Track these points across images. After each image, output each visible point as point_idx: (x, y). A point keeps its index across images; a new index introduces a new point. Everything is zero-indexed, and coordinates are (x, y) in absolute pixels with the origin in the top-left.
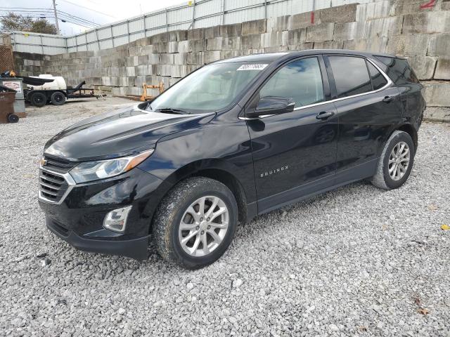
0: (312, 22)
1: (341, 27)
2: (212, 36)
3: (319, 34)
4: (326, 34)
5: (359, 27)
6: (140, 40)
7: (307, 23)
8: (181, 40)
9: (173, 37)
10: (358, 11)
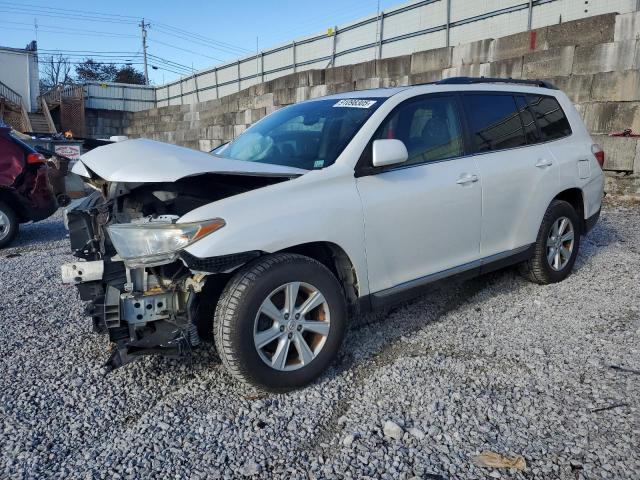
0: (533, 47)
1: (587, 52)
2: (364, 77)
3: (545, 66)
4: (558, 64)
5: (623, 49)
6: (255, 87)
7: (524, 49)
8: (315, 84)
9: (303, 81)
10: (618, 25)
